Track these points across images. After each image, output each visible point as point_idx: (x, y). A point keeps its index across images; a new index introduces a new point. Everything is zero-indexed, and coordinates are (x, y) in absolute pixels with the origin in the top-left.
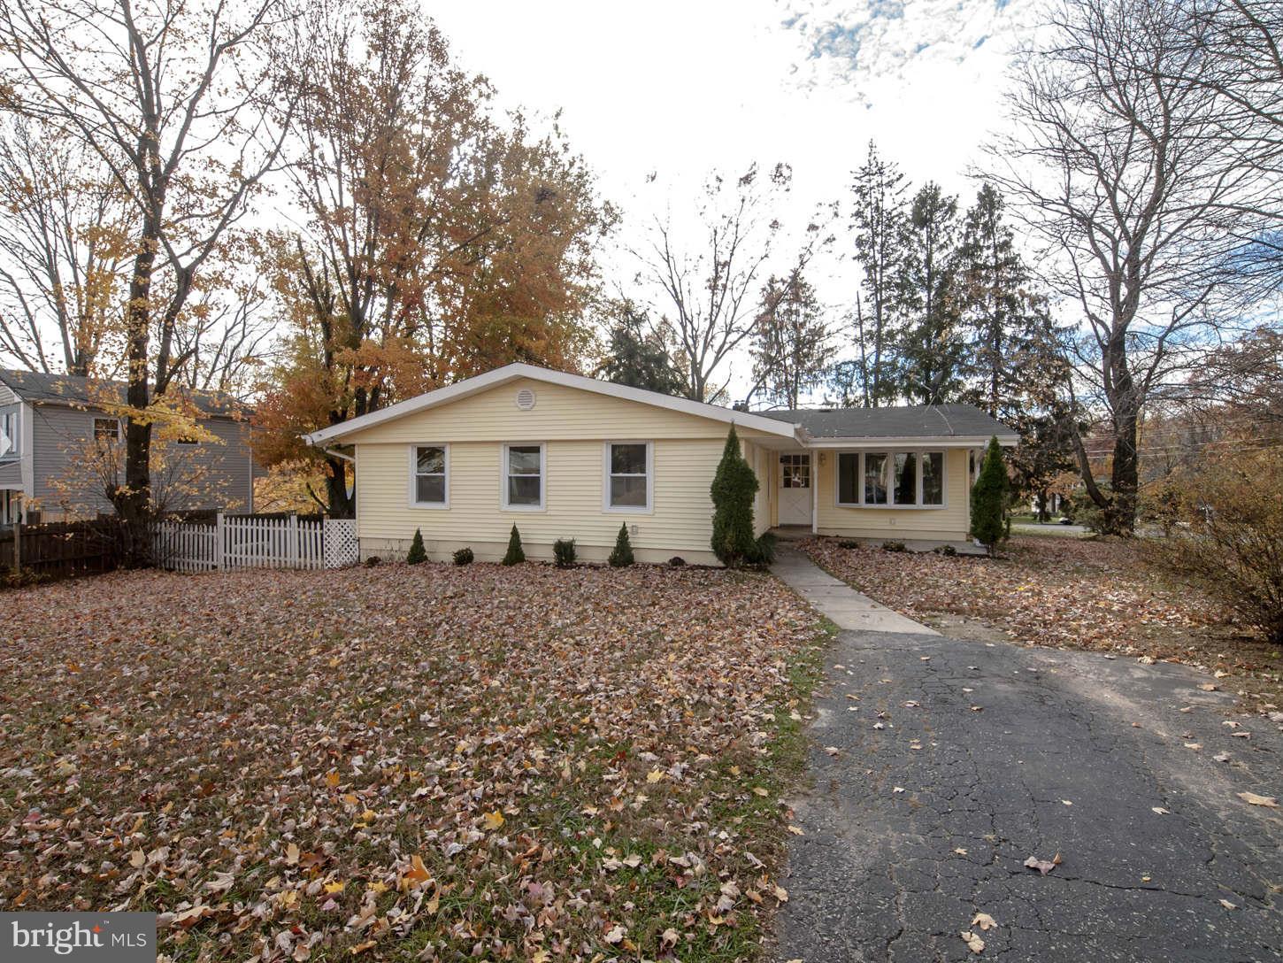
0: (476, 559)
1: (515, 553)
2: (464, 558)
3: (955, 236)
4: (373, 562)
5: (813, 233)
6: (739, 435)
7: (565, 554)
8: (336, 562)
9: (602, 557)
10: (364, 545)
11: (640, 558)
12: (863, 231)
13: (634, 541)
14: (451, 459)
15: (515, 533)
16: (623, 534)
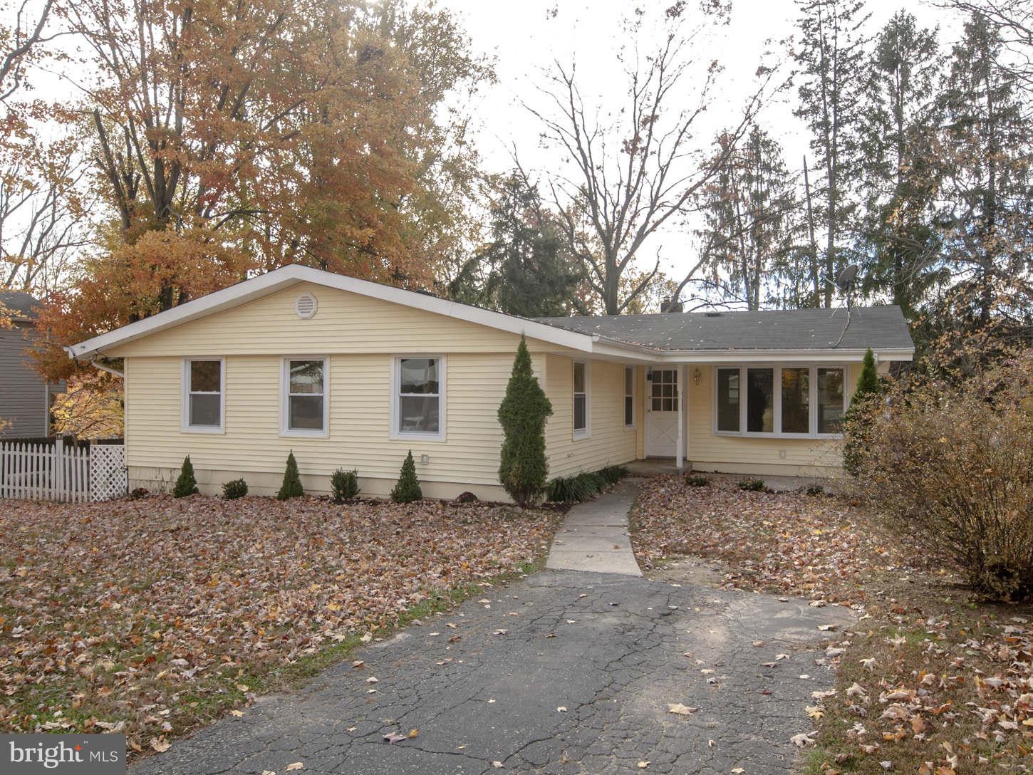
0: (250, 492)
1: (292, 486)
2: (236, 491)
3: (935, 81)
4: (139, 494)
5: (764, 77)
6: (530, 348)
7: (346, 487)
8: (103, 494)
9: (384, 491)
10: (134, 474)
11: (426, 492)
12: (809, 78)
13: (420, 473)
14: (228, 375)
15: (291, 462)
16: (409, 466)
